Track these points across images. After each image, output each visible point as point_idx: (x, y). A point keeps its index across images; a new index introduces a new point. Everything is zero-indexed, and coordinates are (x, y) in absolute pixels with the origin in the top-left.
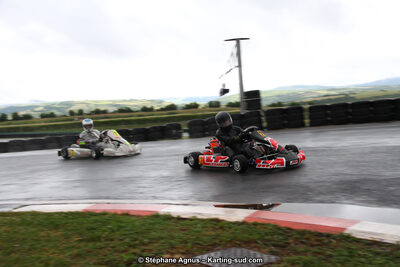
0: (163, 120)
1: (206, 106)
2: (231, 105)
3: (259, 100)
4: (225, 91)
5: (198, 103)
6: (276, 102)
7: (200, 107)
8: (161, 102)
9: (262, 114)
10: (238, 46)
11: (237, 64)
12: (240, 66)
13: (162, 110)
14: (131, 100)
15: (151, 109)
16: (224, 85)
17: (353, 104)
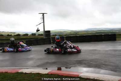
1: (31, 35)
2: (39, 35)
3: (50, 34)
4: (38, 30)
5: (28, 34)
6: (54, 34)
8: (14, 33)
9: (51, 38)
10: (43, 15)
11: (43, 21)
12: (44, 22)
13: (15, 36)
14: (3, 32)
15: (11, 35)
16: (38, 28)
17: (79, 36)
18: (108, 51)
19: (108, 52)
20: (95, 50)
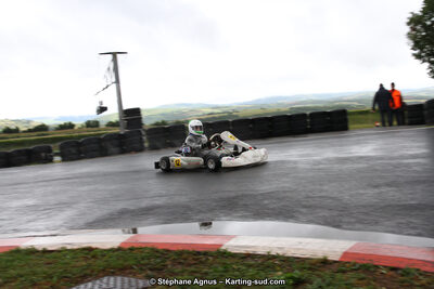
0: (31, 142)
1: (83, 126)
2: (111, 124)
3: (140, 118)
4: (102, 109)
5: (74, 123)
6: (159, 121)
7: (76, 128)
8: (28, 122)
9: (143, 133)
10: (115, 60)
11: (114, 80)
12: (117, 81)
13: (30, 131)
15: (17, 131)
16: (101, 103)
18: (319, 163)
19: (321, 166)
20: (283, 162)
